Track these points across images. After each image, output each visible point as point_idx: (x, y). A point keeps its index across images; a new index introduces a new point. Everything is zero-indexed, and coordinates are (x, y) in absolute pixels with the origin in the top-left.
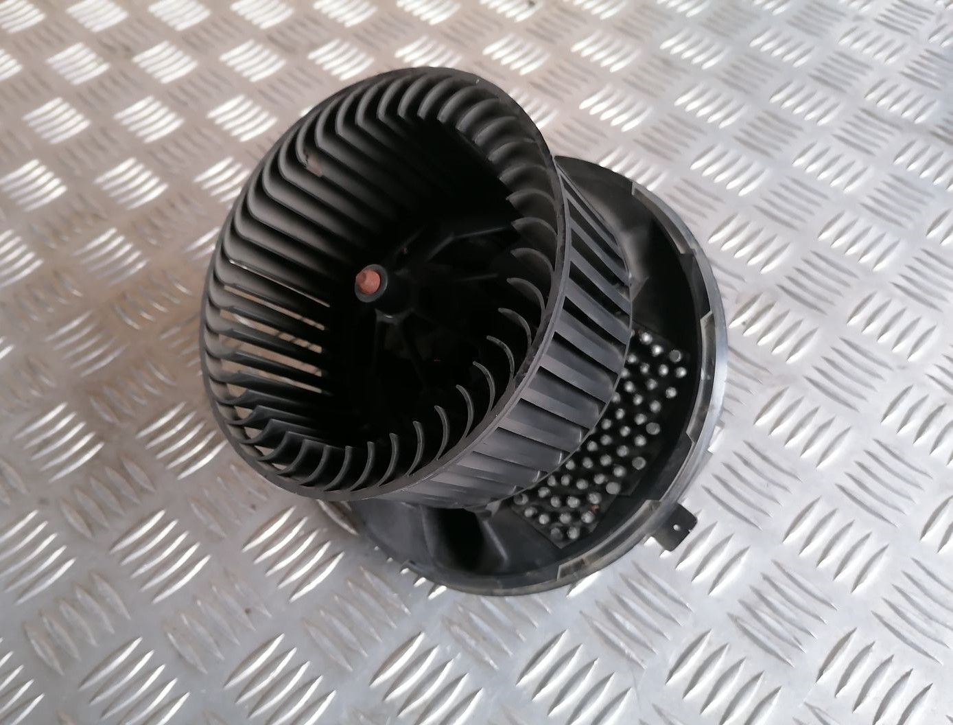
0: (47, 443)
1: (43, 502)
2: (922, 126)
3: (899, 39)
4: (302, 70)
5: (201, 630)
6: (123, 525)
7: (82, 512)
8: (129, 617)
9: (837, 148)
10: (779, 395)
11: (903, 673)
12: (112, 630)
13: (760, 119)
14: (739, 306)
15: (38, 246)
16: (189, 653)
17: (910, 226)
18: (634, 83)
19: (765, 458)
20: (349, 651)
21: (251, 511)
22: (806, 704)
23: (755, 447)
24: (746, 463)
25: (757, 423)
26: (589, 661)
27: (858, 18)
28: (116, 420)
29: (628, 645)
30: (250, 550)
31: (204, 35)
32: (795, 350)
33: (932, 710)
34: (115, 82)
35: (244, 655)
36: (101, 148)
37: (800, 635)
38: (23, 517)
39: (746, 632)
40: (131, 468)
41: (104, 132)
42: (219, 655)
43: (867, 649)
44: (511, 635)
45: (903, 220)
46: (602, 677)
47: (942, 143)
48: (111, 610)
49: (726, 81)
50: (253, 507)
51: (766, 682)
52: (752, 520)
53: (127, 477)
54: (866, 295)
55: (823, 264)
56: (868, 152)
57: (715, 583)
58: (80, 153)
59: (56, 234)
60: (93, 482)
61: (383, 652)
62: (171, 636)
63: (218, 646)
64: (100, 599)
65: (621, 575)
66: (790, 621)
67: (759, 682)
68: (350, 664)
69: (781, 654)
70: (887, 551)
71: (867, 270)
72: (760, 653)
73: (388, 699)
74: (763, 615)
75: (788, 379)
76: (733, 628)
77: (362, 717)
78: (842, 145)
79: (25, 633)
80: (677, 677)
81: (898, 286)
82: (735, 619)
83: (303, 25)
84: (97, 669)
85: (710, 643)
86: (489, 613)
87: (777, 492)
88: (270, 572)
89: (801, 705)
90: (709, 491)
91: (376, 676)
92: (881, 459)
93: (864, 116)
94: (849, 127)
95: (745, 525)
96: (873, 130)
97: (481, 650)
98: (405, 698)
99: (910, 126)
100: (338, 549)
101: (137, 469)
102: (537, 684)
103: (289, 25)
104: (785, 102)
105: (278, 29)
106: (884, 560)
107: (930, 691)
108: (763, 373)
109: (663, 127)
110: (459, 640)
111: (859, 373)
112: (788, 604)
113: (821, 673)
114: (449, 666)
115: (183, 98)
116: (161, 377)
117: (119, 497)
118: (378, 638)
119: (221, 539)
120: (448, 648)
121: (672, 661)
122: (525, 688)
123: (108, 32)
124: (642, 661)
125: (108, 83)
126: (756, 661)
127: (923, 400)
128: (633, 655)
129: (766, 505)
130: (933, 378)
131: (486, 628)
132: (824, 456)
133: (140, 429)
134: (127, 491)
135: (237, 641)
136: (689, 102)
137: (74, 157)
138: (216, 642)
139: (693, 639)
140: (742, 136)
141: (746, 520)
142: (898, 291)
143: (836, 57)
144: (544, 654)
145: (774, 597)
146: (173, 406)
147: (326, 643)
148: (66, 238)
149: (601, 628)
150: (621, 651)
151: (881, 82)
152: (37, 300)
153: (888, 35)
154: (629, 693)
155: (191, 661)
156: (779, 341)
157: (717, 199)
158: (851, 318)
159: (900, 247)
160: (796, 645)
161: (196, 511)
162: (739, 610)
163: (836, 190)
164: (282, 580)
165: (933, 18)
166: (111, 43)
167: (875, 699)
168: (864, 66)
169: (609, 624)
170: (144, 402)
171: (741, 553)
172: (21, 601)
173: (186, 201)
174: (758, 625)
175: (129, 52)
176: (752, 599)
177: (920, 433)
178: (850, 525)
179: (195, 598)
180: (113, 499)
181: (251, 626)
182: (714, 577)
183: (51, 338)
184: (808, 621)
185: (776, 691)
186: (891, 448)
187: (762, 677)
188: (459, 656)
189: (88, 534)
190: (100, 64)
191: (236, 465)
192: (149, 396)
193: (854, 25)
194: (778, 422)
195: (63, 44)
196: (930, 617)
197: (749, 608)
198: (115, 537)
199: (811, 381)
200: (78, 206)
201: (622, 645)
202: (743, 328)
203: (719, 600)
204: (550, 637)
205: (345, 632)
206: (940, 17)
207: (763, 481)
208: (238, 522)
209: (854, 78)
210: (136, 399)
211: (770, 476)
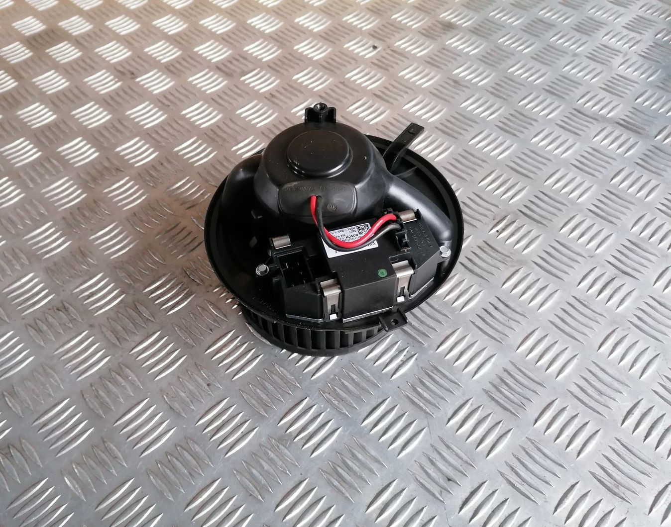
0: (92, 294)
1: (91, 326)
2: (611, 118)
3: (599, 68)
4: (237, 87)
5: (182, 394)
6: (138, 339)
7: (114, 332)
8: (141, 386)
9: (558, 131)
10: (517, 271)
11: (584, 422)
12: (132, 394)
13: (511, 115)
14: (495, 222)
15: (84, 185)
16: (176, 405)
17: (600, 176)
18: (436, 94)
19: (507, 306)
20: (266, 406)
21: (210, 331)
22: (527, 437)
23: (502, 300)
24: (496, 308)
25: (503, 287)
26: (403, 413)
27: (575, 55)
28: (131, 282)
29: (425, 405)
30: (210, 352)
31: (178, 66)
32: (527, 246)
33: (600, 442)
34: (126, 93)
35: (207, 409)
36: (118, 131)
37: (525, 401)
38: (80, 334)
39: (493, 399)
40: (141, 308)
41: (120, 122)
42: (193, 407)
43: (564, 409)
44: (359, 399)
45: (596, 173)
46: (409, 422)
47: (623, 129)
48: (132, 383)
49: (492, 93)
51: (504, 426)
52: (499, 339)
53: (140, 314)
54: (571, 216)
55: (546, 198)
56: (577, 134)
57: (476, 373)
58: (106, 134)
59: (94, 179)
60: (119, 315)
61: (285, 407)
62: (165, 396)
63: (192, 403)
64: (125, 378)
65: (422, 368)
66: (519, 394)
67: (500, 425)
68: (266, 413)
69: (513, 411)
70: (578, 357)
71: (573, 202)
72: (501, 410)
73: (288, 432)
74: (503, 390)
75: (522, 263)
76: (485, 396)
77: (274, 441)
78: (561, 129)
79: (83, 396)
80: (452, 422)
81: (590, 211)
82: (486, 392)
83: (237, 60)
84: (124, 415)
85: (472, 405)
86: (346, 387)
87: (513, 324)
88: (221, 364)
89: (524, 438)
90: (473, 323)
92: (575, 306)
93: (576, 113)
94: (566, 119)
95: (494, 341)
96: (581, 121)
97: (341, 407)
98: (298, 431)
99: (604, 119)
100: (259, 353)
101: (144, 308)
102: (372, 425)
103: (229, 60)
104: (528, 105)
105: (222, 62)
106: (575, 361)
107: (599, 432)
108: (507, 259)
109: (453, 120)
110: (328, 401)
111: (565, 259)
112: (518, 384)
113: (536, 421)
114: (323, 414)
115: (167, 103)
116: (157, 259)
117: (135, 324)
118: (282, 400)
119: (193, 346)
120: (322, 406)
121: (450, 412)
122: (366, 426)
123: (120, 63)
124: (433, 414)
125: (122, 93)
126: (497, 414)
127: (603, 274)
128: (428, 410)
129: (507, 331)
130: (609, 262)
131: (344, 395)
132: (542, 305)
133: (146, 288)
134: (139, 320)
135: (203, 401)
136: (469, 105)
137: (103, 135)
138: (191, 401)
139: (462, 402)
140: (500, 125)
141: (494, 339)
142: (591, 214)
143: (560, 78)
145: (509, 381)
146: (164, 275)
147: (253, 402)
148: (100, 182)
149: (410, 395)
150: (421, 408)
151: (588, 93)
152: (84, 216)
153: (593, 65)
154: (425, 430)
155: (177, 411)
156: (518, 242)
157: (484, 161)
158: (562, 228)
159: (593, 189)
160: (522, 406)
161: (178, 331)
162: (489, 387)
163: (556, 156)
164: (228, 368)
165: (621, 55)
166: (122, 70)
167: (568, 436)
168: (577, 83)
169: (415, 394)
170: (147, 272)
171: (492, 357)
172: (80, 379)
173: (169, 162)
174: (500, 395)
175: (133, 75)
176: (497, 381)
177: (600, 293)
178: (556, 342)
179: (179, 377)
180: (131, 325)
181: (210, 392)
182: (476, 369)
183: (93, 237)
184: (529, 394)
185: (510, 430)
186: (582, 301)
187: (502, 423)
188: (329, 409)
189: (118, 344)
190: (116, 82)
191: (201, 307)
192: (150, 269)
193: (572, 59)
194: (516, 286)
195: (93, 70)
196: (601, 393)
197: (495, 386)
198: (133, 344)
199: (536, 263)
200: (106, 164)
201: (421, 405)
202: (497, 234)
203: (478, 381)
204: (380, 400)
205: (264, 396)
206: (626, 55)
207: (507, 319)
208: (202, 338)
209: (571, 90)
210: (143, 271)
211: (510, 315)
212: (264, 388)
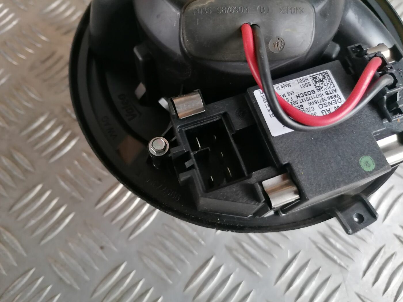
5: (73, 261)
6: (15, 194)
8: (25, 254)
12: (15, 264)
16: (67, 276)
20: (169, 270)
21: (98, 182)
26: (316, 268)
28: (6, 125)
29: (339, 257)
30: (100, 208)
35: (102, 276)
40: (18, 156)
42: (86, 277)
44: (269, 255)
50: (100, 180)
61: (190, 269)
63: (85, 271)
68: (170, 279)
80: (368, 274)
88: (114, 222)
91: (187, 286)
97: (251, 265)
101: (22, 157)
102: (286, 285)
110: (238, 260)
114: (232, 276)
116: (33, 96)
117: (12, 176)
118: (186, 261)
119: (81, 202)
120: (231, 265)
121: (365, 264)
122: (279, 287)
124: (348, 267)
128: (343, 264)
131: (253, 251)
133: (21, 131)
134: (17, 172)
135: (96, 268)
138: (84, 269)
144: (289, 266)
146: (42, 114)
147: (154, 266)
149: (322, 247)
150: (334, 261)
154: (341, 287)
155: (68, 282)
161: (62, 183)
164: (122, 227)
169: (328, 246)
170: (22, 112)
179: (67, 241)
180: (8, 177)
181: (104, 257)
188: (237, 270)
191: (86, 153)
192: (26, 108)
198: (12, 202)
201: (335, 257)
208: (90, 190)
210: (18, 111)
212: (165, 248)
